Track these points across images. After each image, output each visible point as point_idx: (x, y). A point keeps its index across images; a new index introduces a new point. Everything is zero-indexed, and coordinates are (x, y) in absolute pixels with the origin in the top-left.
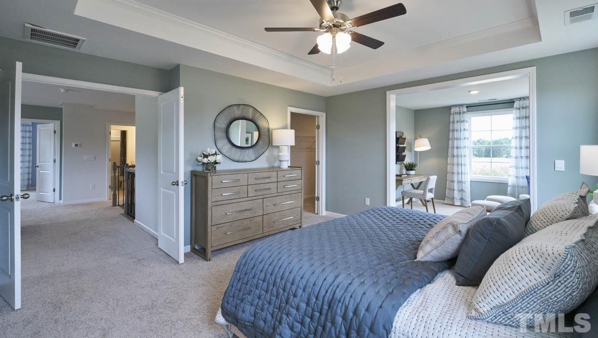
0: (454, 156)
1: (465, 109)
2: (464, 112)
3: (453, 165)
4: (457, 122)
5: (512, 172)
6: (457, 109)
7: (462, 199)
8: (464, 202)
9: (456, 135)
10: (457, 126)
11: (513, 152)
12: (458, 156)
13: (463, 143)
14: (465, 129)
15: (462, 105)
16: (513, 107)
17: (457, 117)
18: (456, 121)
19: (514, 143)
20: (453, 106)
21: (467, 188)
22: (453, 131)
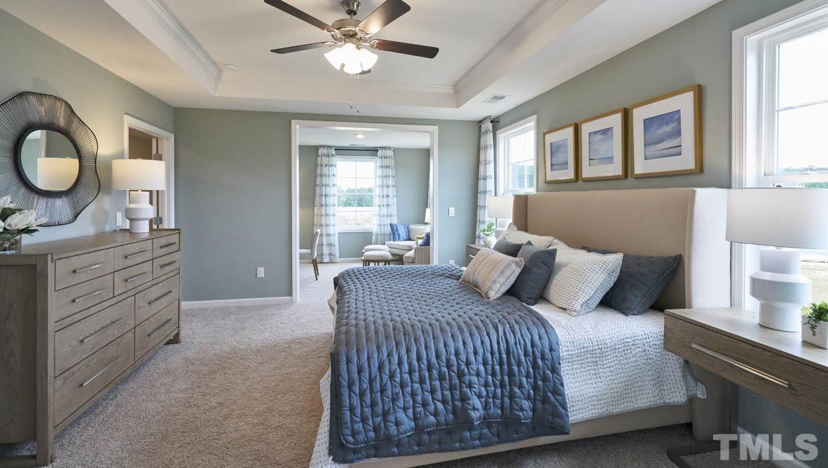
0: (322, 206)
1: (334, 152)
2: (332, 155)
3: (322, 216)
4: (326, 165)
5: (375, 220)
6: (324, 151)
7: (330, 254)
8: (333, 257)
9: (325, 180)
10: (325, 170)
11: (376, 201)
12: (326, 205)
13: (331, 191)
14: (334, 175)
15: (329, 147)
16: (376, 155)
17: (325, 160)
18: (324, 165)
19: (377, 192)
20: (321, 146)
21: (335, 240)
22: (321, 175)
